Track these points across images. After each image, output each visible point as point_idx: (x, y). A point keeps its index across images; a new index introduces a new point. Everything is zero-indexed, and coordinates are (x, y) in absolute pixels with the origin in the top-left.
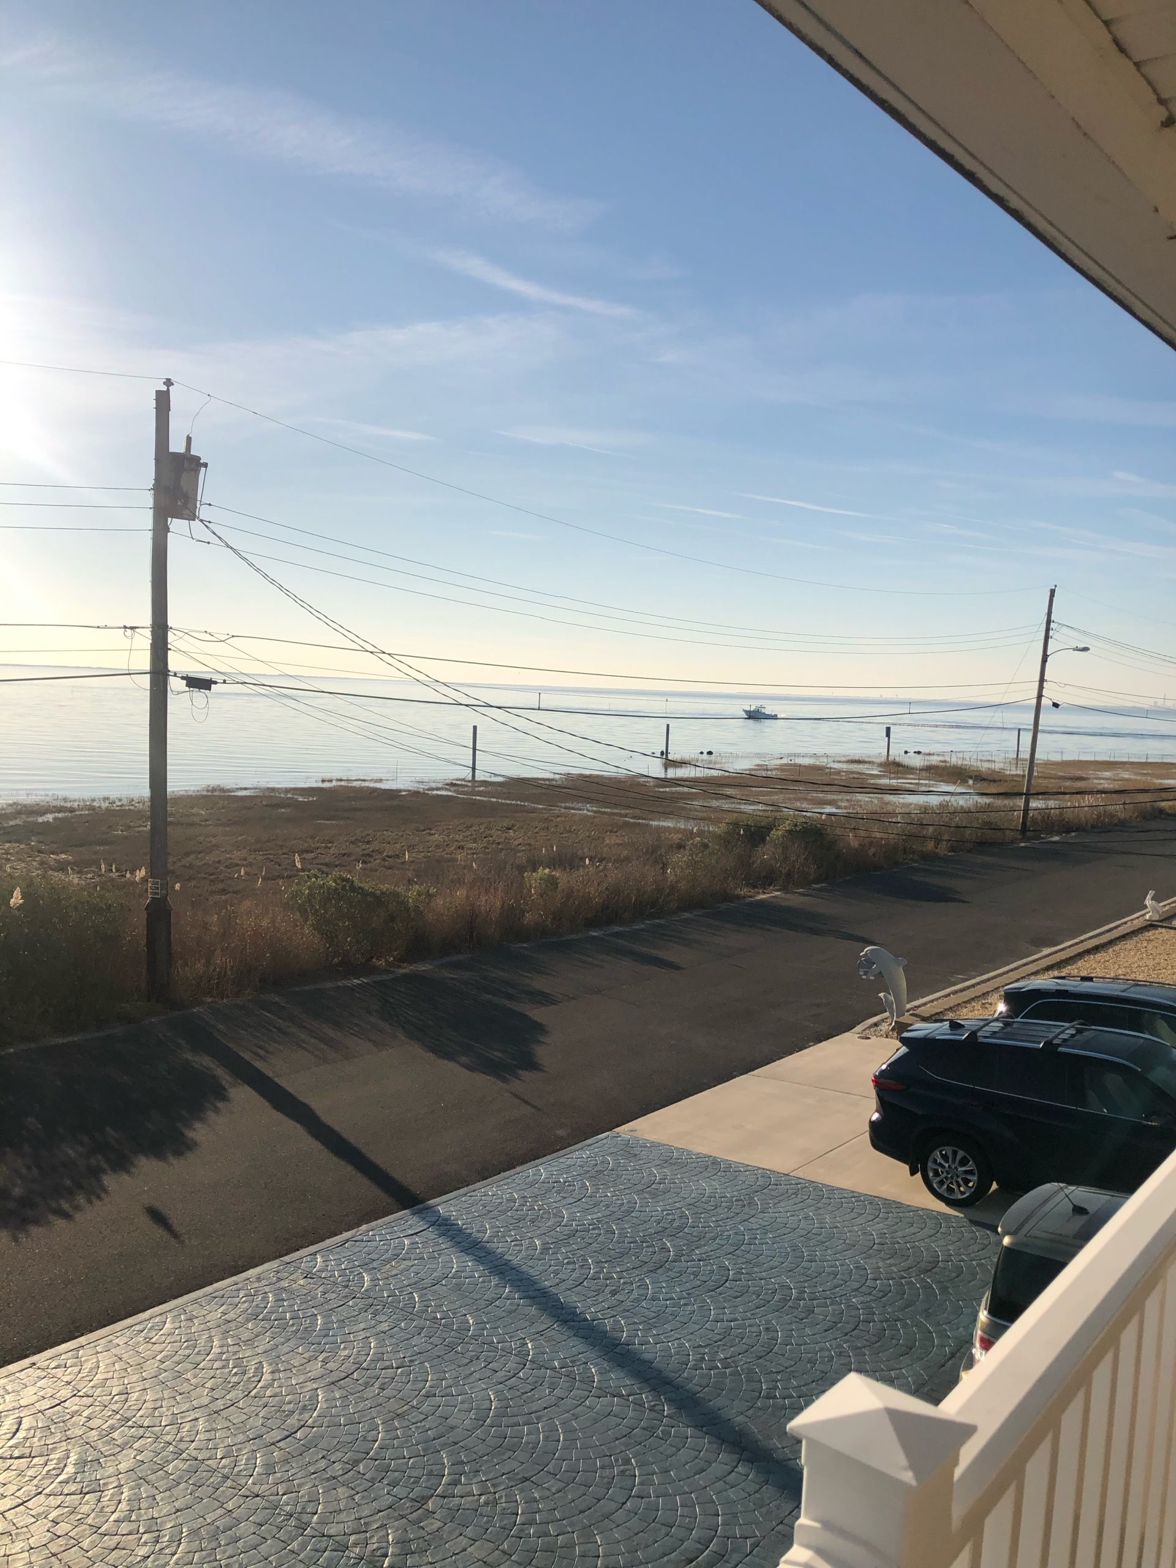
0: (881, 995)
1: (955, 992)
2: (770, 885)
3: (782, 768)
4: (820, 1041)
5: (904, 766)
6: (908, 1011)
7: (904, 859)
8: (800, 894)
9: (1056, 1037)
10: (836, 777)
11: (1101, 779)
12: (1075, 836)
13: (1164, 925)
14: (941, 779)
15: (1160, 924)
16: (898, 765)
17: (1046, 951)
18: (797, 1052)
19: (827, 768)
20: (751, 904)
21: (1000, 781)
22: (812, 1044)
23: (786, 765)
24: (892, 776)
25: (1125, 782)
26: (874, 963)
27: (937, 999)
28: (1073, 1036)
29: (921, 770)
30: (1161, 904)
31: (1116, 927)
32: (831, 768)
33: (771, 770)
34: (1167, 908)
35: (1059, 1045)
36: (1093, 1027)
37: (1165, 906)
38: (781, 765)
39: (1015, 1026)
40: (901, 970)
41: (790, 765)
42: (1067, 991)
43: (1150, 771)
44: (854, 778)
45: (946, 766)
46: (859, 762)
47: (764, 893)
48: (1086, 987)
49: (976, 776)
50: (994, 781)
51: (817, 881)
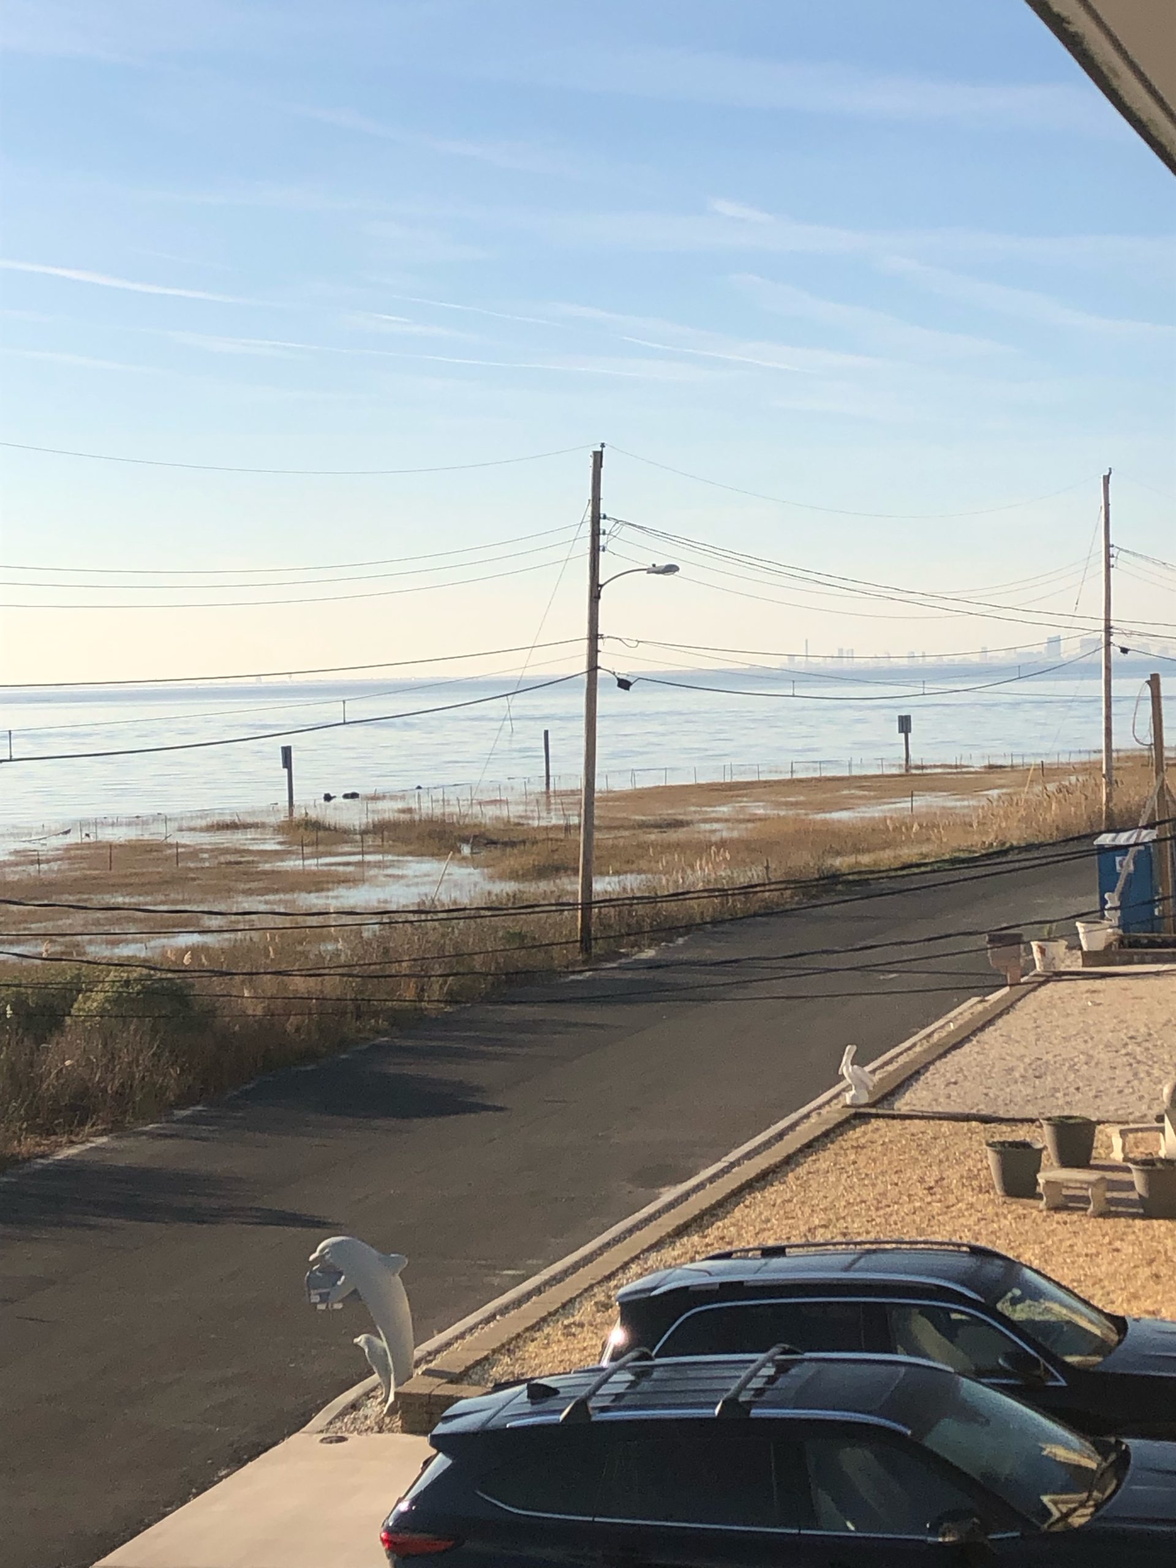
0: (361, 1340)
1: (504, 1310)
2: (82, 1123)
3: (69, 854)
4: (242, 1463)
5: (327, 829)
6: (417, 1365)
7: (359, 1031)
8: (151, 1135)
9: (742, 1387)
10: (192, 865)
11: (717, 820)
12: (685, 944)
13: (880, 1111)
14: (406, 849)
15: (873, 1111)
16: (315, 826)
17: (669, 1194)
18: (196, 1495)
19: (170, 846)
20: (45, 1171)
21: (524, 842)
22: (224, 1473)
23: (78, 846)
24: (307, 850)
25: (758, 824)
26: (341, 1274)
27: (471, 1329)
28: (771, 1380)
29: (364, 833)
30: (868, 1068)
31: (792, 1127)
32: (177, 846)
33: (48, 861)
34: (878, 1076)
35: (750, 1404)
36: (808, 1355)
37: (873, 1072)
38: (68, 849)
39: (656, 1375)
40: (398, 1278)
41: (89, 846)
42: (741, 1283)
43: (802, 798)
44: (230, 863)
45: (413, 821)
46: (233, 826)
47: (72, 1143)
48: (776, 1270)
49: (475, 837)
50: (513, 844)
51: (183, 1101)
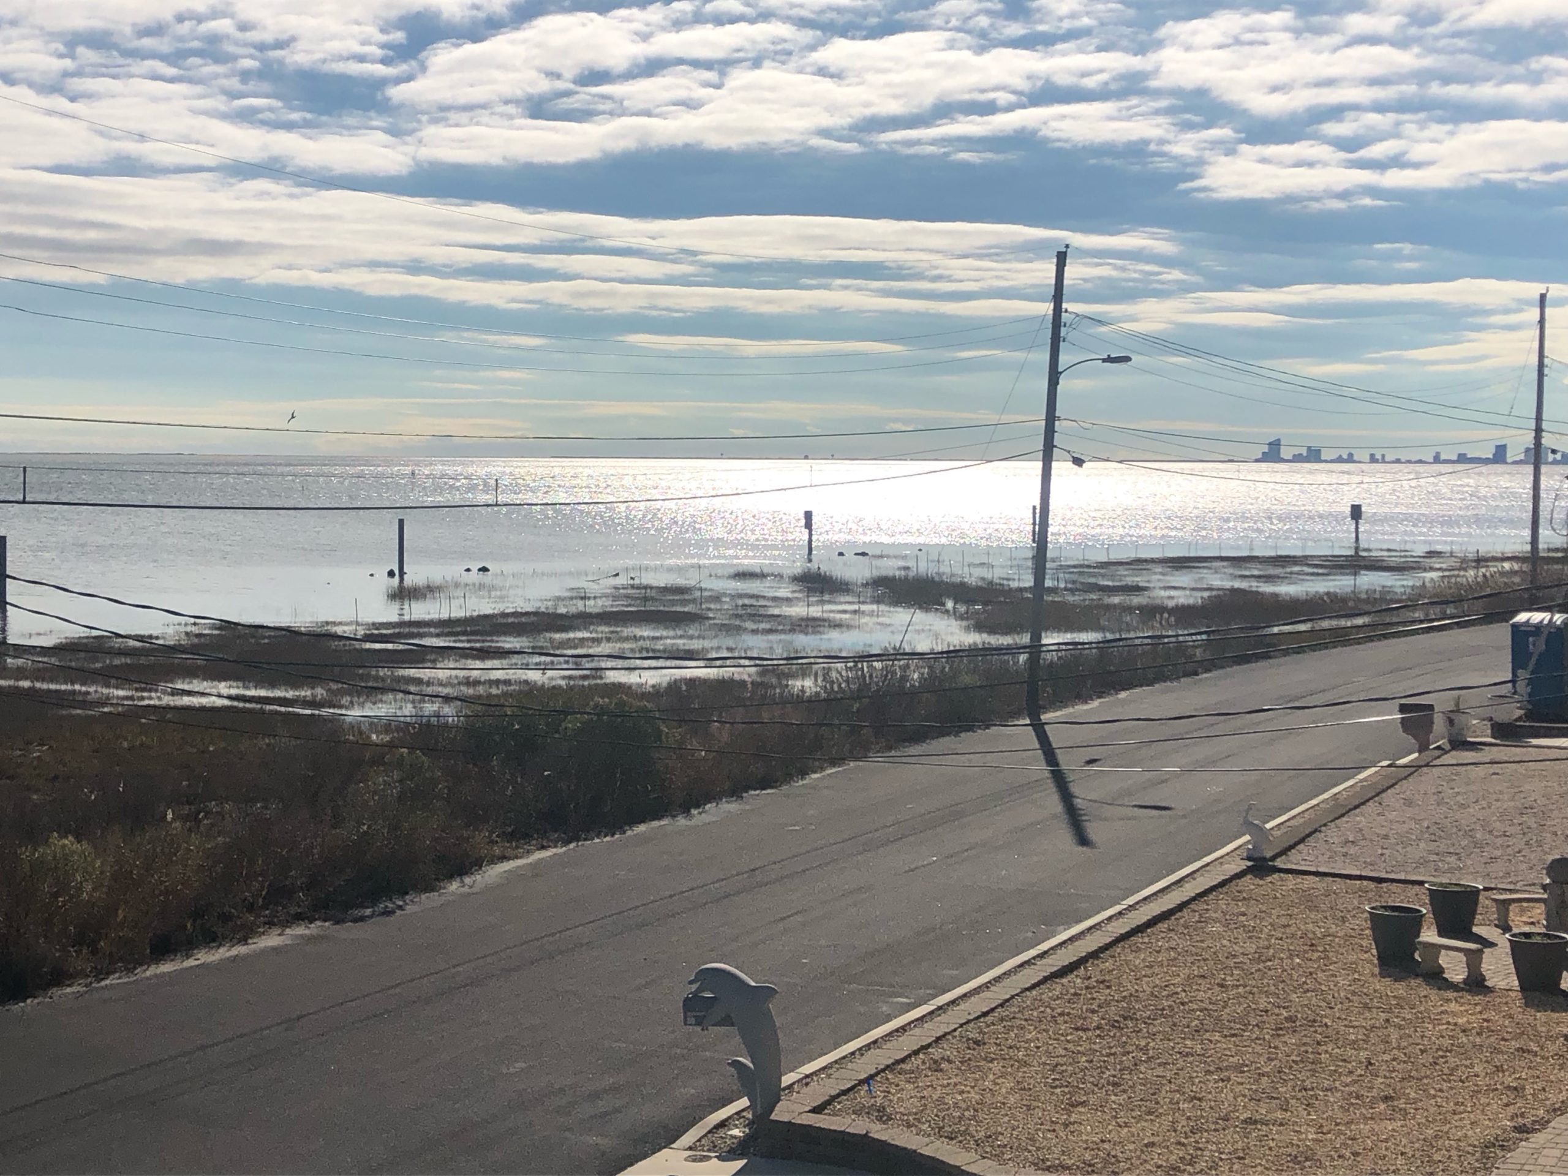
5: (835, 580)
15: (1272, 864)
16: (825, 577)
19: (699, 590)
21: (1001, 599)
29: (864, 586)
31: (1191, 875)
34: (1281, 831)
44: (746, 606)
45: (909, 578)
49: (960, 593)
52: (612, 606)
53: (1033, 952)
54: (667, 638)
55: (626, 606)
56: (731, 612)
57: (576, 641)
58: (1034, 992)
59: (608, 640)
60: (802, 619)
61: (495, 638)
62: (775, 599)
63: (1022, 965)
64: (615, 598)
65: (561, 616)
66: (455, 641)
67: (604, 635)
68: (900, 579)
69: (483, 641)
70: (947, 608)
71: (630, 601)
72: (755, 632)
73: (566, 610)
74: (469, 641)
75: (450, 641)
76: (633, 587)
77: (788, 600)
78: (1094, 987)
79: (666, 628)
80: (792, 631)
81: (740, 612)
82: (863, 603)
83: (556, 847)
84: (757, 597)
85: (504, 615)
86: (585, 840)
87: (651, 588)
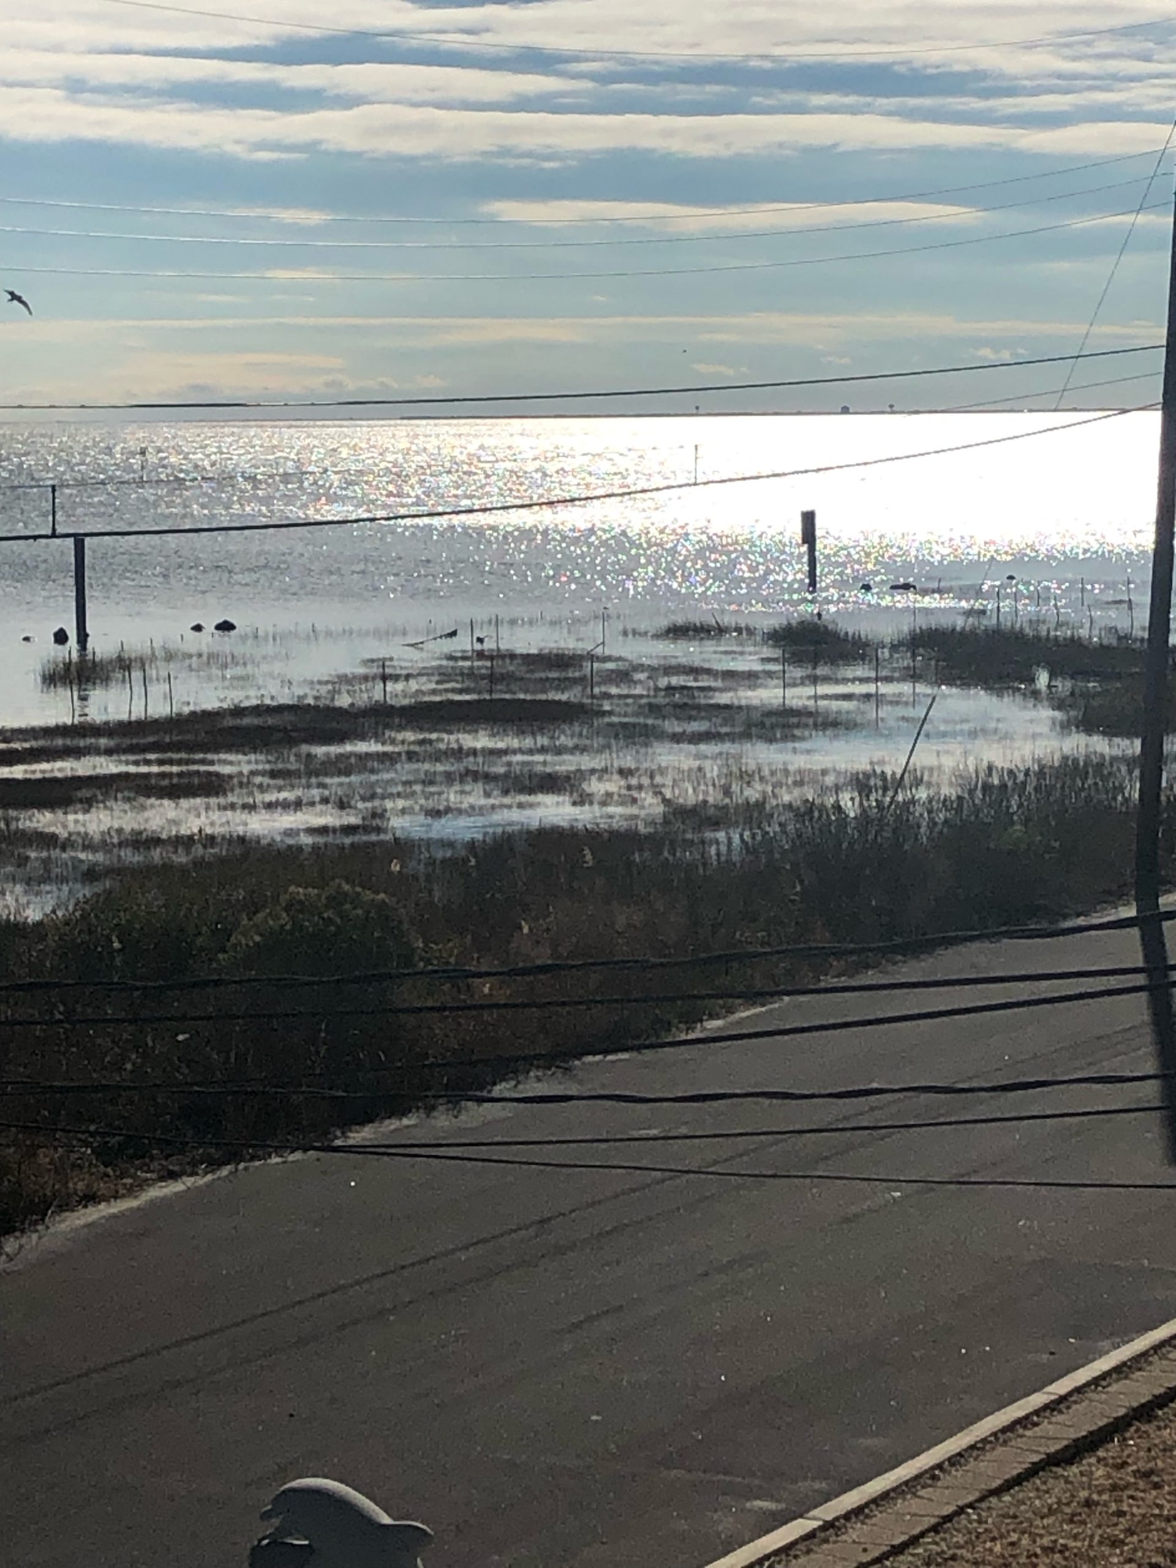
49: (1066, 658)
52: (434, 692)
53: (1037, 1400)
54: (514, 752)
55: (461, 691)
56: (644, 701)
57: (353, 760)
58: (1007, 1498)
59: (411, 756)
60: (770, 713)
61: (209, 756)
62: (729, 674)
63: (1011, 1428)
64: (444, 675)
65: (340, 711)
66: (136, 763)
67: (406, 748)
68: (962, 632)
69: (188, 762)
70: (1038, 686)
71: (468, 683)
72: (677, 738)
73: (350, 701)
74: (161, 762)
75: (127, 763)
76: (481, 655)
77: (751, 678)
78: (1127, 1486)
79: (521, 733)
80: (746, 735)
81: (661, 700)
82: (888, 680)
83: (193, 1174)
84: (694, 671)
85: (238, 711)
86: (253, 1158)
87: (512, 656)
